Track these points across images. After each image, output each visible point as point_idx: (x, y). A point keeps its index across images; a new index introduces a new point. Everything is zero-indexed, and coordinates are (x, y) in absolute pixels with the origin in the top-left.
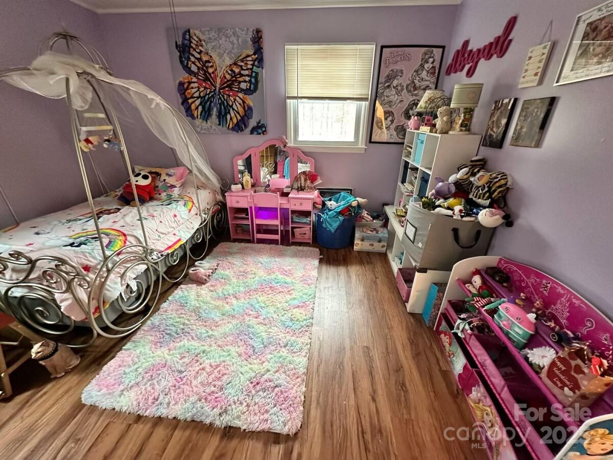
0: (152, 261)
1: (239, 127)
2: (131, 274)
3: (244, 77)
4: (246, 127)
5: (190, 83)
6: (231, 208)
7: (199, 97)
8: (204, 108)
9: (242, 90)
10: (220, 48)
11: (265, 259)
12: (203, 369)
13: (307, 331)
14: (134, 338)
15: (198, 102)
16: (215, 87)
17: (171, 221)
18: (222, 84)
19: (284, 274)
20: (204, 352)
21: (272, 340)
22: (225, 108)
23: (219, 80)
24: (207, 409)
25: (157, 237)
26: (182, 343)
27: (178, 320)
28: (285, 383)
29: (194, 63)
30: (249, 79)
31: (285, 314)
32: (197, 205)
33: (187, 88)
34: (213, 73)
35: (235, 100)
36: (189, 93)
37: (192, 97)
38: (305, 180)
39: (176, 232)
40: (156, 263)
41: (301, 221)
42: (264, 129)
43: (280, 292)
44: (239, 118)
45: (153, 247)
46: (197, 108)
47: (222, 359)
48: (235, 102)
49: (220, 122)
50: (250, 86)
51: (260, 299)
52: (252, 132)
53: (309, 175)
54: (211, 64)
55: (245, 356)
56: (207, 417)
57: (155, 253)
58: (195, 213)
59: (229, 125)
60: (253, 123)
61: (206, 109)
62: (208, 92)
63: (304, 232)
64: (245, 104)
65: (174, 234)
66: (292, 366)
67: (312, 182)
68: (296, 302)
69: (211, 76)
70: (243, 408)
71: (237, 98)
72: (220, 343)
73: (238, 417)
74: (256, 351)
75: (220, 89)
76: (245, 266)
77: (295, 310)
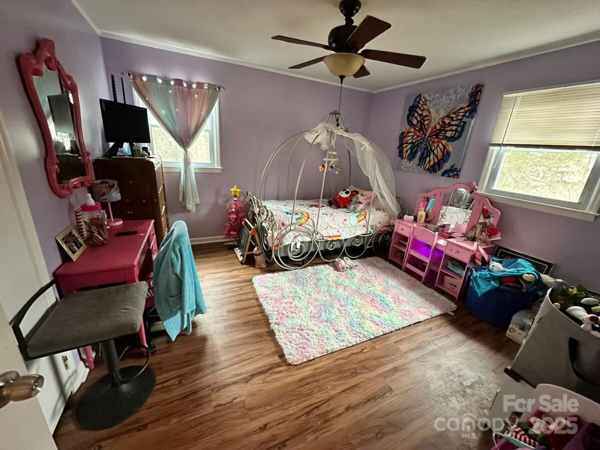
0: (316, 239)
1: (433, 169)
2: (300, 239)
3: (451, 127)
4: (439, 169)
5: (408, 132)
6: (397, 234)
7: (412, 143)
8: (411, 152)
9: (446, 138)
10: (439, 105)
11: (392, 283)
12: (291, 303)
13: (360, 338)
14: (285, 272)
15: (409, 147)
16: (425, 136)
17: (341, 223)
18: (431, 133)
19: (395, 300)
20: (300, 298)
21: (334, 322)
22: (427, 153)
23: (430, 130)
24: (275, 317)
25: (326, 227)
26: (297, 287)
27: (307, 278)
28: (313, 343)
29: (416, 118)
30: (456, 128)
31: (361, 318)
32: (367, 220)
33: (405, 137)
34: (428, 124)
35: (438, 145)
36: (405, 140)
37: (407, 143)
38: (482, 231)
39: (341, 230)
40: (318, 242)
41: (455, 271)
42: (455, 173)
43: (374, 306)
44: (436, 161)
45: (320, 231)
46: (407, 151)
47: (303, 307)
48: (437, 147)
49: (420, 162)
50: (455, 135)
51: (356, 299)
52: (443, 175)
53: (488, 227)
54: (428, 118)
55: (312, 315)
56: (272, 319)
57: (319, 235)
58: (364, 224)
59: (426, 167)
60: (447, 166)
61: (413, 152)
62: (419, 139)
63: (455, 284)
64: (445, 150)
65: (338, 231)
66: (326, 341)
67: (490, 237)
68: (377, 320)
69: (425, 127)
70: (285, 330)
71: (440, 145)
72: (310, 300)
73: (279, 331)
74: (320, 318)
75: (429, 137)
76: (374, 278)
77: (368, 322)
